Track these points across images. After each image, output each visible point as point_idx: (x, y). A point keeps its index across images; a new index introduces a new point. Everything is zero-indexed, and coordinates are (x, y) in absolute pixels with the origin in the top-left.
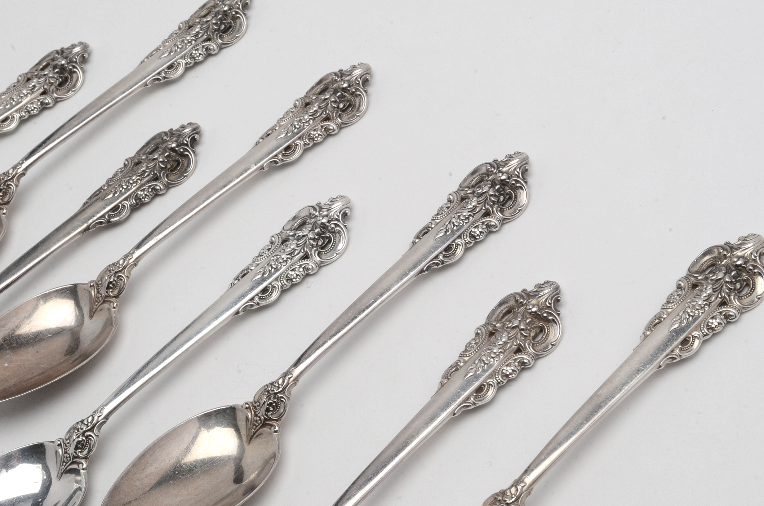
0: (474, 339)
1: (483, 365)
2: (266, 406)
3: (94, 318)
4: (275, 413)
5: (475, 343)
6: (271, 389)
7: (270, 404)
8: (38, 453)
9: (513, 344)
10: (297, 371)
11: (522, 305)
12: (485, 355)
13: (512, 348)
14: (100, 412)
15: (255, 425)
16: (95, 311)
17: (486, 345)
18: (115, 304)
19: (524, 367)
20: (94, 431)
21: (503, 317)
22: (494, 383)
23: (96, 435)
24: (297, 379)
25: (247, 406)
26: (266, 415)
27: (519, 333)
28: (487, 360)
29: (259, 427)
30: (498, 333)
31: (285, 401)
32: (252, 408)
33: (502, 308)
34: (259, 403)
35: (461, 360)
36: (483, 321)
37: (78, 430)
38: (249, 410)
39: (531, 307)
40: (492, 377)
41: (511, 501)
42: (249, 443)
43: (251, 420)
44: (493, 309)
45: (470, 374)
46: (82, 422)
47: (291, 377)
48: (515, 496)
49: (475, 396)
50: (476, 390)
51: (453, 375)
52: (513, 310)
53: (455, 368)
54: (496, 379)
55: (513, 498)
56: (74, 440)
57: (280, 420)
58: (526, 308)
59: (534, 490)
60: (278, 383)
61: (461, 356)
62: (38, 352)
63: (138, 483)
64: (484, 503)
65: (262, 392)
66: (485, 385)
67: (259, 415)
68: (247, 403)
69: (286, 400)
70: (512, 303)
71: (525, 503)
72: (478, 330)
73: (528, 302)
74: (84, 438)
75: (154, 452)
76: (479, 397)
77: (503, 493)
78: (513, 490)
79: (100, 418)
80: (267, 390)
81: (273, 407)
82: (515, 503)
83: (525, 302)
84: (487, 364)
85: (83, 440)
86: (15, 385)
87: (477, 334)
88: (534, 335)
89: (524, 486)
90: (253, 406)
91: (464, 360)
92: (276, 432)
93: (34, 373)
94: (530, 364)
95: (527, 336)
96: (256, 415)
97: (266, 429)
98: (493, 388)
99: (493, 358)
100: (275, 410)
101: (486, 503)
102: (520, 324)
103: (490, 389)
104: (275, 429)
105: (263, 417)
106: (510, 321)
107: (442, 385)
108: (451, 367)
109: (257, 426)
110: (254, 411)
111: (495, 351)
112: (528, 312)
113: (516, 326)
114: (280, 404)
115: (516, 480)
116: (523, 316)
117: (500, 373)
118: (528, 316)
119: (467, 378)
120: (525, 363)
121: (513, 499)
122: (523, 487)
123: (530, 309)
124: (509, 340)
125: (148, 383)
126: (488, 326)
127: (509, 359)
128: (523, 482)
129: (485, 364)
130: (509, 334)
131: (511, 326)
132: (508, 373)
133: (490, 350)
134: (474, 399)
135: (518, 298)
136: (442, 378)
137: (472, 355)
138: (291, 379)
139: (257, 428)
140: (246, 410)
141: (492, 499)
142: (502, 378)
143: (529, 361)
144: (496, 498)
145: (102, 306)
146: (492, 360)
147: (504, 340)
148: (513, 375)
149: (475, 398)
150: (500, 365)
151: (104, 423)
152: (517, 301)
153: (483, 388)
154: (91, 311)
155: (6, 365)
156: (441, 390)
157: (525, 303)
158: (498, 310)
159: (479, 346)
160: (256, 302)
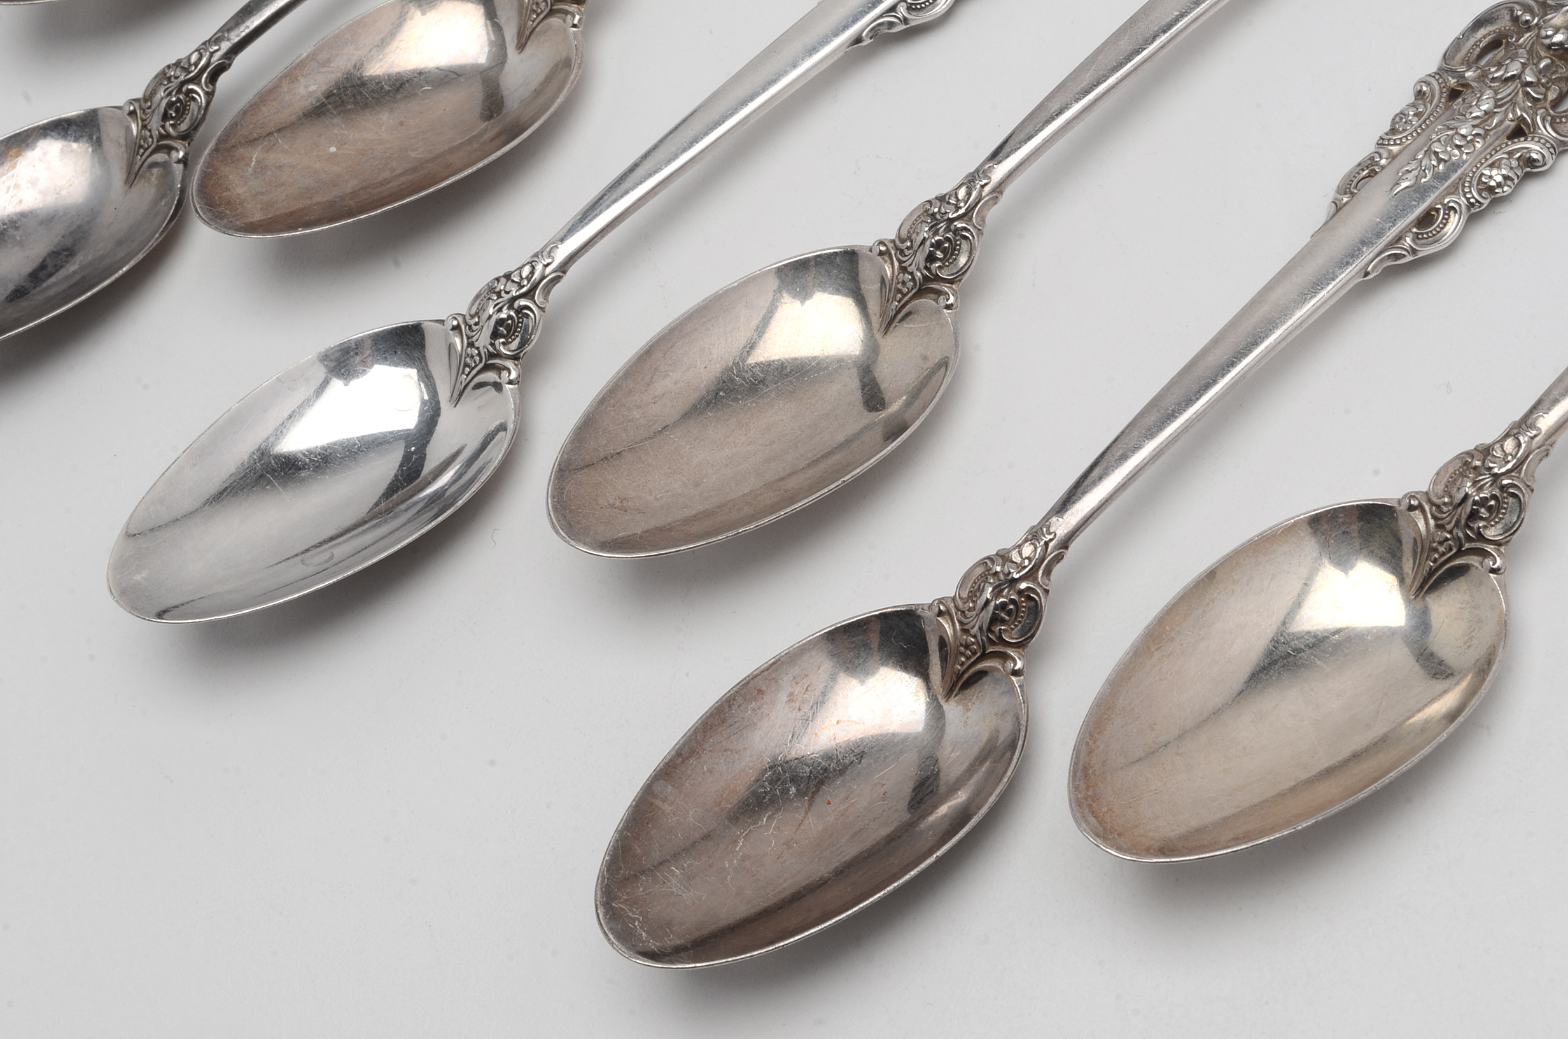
0: (1413, 105)
1: (1434, 163)
2: (928, 248)
3: (529, 50)
4: (947, 264)
5: (1415, 115)
6: (939, 211)
7: (938, 245)
8: (408, 345)
9: (1506, 116)
10: (1000, 171)
11: (1529, 29)
12: (1439, 140)
13: (1503, 127)
14: (549, 256)
15: (899, 291)
16: (531, 34)
17: (1443, 118)
18: (577, 17)
19: (1530, 169)
20: (536, 298)
21: (1480, 56)
22: (1460, 205)
23: (539, 307)
24: (999, 189)
25: (883, 248)
26: (926, 268)
27: (1520, 92)
28: (1445, 152)
29: (910, 295)
30: (1470, 91)
31: (971, 238)
32: (893, 253)
33: (1482, 32)
34: (911, 241)
35: (1381, 151)
36: (1433, 64)
37: (499, 295)
38: (887, 258)
39: (1550, 33)
40: (1456, 190)
41: (1503, 470)
42: (885, 333)
43: (892, 280)
44: (1458, 39)
45: (1404, 185)
46: (508, 276)
47: (986, 184)
48: (1514, 457)
49: (1416, 233)
50: (1418, 220)
51: (1363, 186)
52: (1504, 41)
53: (1369, 169)
54: (1465, 196)
55: (1508, 462)
56: (490, 316)
57: (960, 281)
58: (1538, 36)
59: (1556, 446)
60: (957, 197)
61: (1381, 143)
62: (401, 124)
63: (636, 414)
64: (1438, 474)
65: (919, 216)
66: (1440, 209)
67: (910, 269)
68: (881, 243)
69: (973, 237)
70: (1504, 23)
71: (1536, 475)
72: (1423, 84)
73: (1544, 22)
74: (512, 313)
75: (672, 347)
76: (1425, 236)
77: (1486, 451)
78: (1509, 445)
79: (549, 270)
80: (931, 212)
81: (944, 251)
82: (1513, 474)
83: (1536, 21)
84: (1445, 161)
85: (510, 317)
86: (354, 194)
87: (1420, 94)
88: (1555, 96)
89: (1536, 436)
90: (897, 248)
91: (1390, 151)
92: (948, 307)
93: (395, 170)
94: (1545, 164)
95: (1538, 100)
96: (903, 270)
97: (927, 302)
98: (1457, 216)
99: (1459, 147)
100: (949, 259)
101: (1442, 473)
102: (1523, 72)
103: (1451, 219)
104: (948, 300)
105: (919, 274)
106: (1499, 65)
107: (1338, 207)
108: (1361, 166)
109: (904, 295)
110: (898, 260)
111: (1463, 131)
112: (1543, 44)
113: (1513, 76)
114: (960, 245)
115: (1515, 423)
116: (1530, 52)
117: (1475, 183)
118: (1543, 54)
119: (1398, 192)
120: (1535, 160)
121: (1509, 466)
122: (1532, 438)
123: (1547, 37)
124: (1497, 106)
125: (656, 194)
126: (1445, 75)
127: (1497, 151)
128: (1532, 426)
129: (1440, 160)
130: (1496, 93)
131: (1502, 75)
132: (1493, 183)
133: (1452, 129)
134: (1413, 240)
135: (1520, 13)
136: (1338, 191)
137: (1409, 142)
138: (987, 189)
139: (906, 299)
140: (879, 257)
141: (1458, 464)
142: (1480, 195)
143: (1544, 156)
144: (1466, 463)
145: (546, 22)
146: (1456, 152)
147: (1484, 107)
148: (1506, 189)
149: (1416, 237)
150: (1474, 165)
151: (557, 280)
152: (1515, 19)
153: (1434, 215)
154: (520, 34)
155: (333, 149)
156: (1335, 218)
157: (1537, 24)
158: (1468, 39)
159: (1425, 122)
160: (900, 16)
